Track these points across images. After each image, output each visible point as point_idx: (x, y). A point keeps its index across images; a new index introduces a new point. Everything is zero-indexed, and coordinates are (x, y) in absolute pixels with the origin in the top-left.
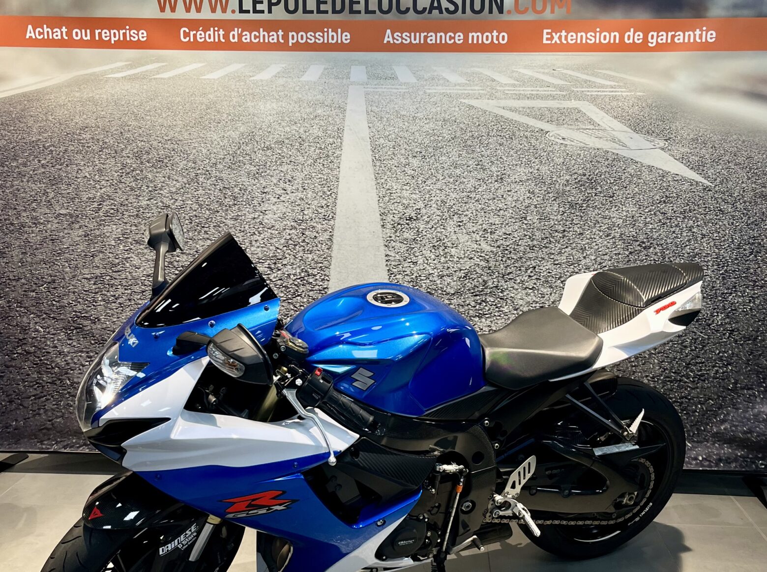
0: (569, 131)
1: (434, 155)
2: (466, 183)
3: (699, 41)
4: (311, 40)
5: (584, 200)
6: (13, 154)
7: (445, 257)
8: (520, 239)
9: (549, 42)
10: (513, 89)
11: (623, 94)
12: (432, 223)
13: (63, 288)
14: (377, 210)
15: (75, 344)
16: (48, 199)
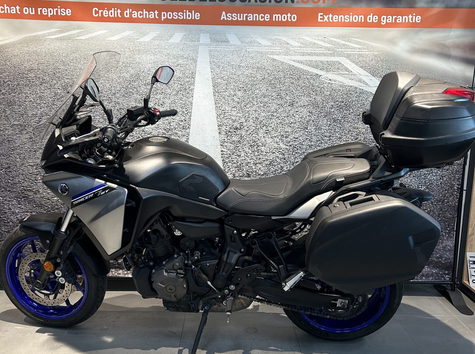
0: (334, 75)
1: (251, 89)
2: (271, 107)
3: (411, 22)
4: (175, 17)
5: (342, 117)
7: (258, 152)
8: (303, 141)
9: (322, 21)
10: (300, 49)
11: (366, 53)
12: (250, 131)
13: (15, 172)
14: (216, 123)
15: (23, 207)
16: (6, 115)
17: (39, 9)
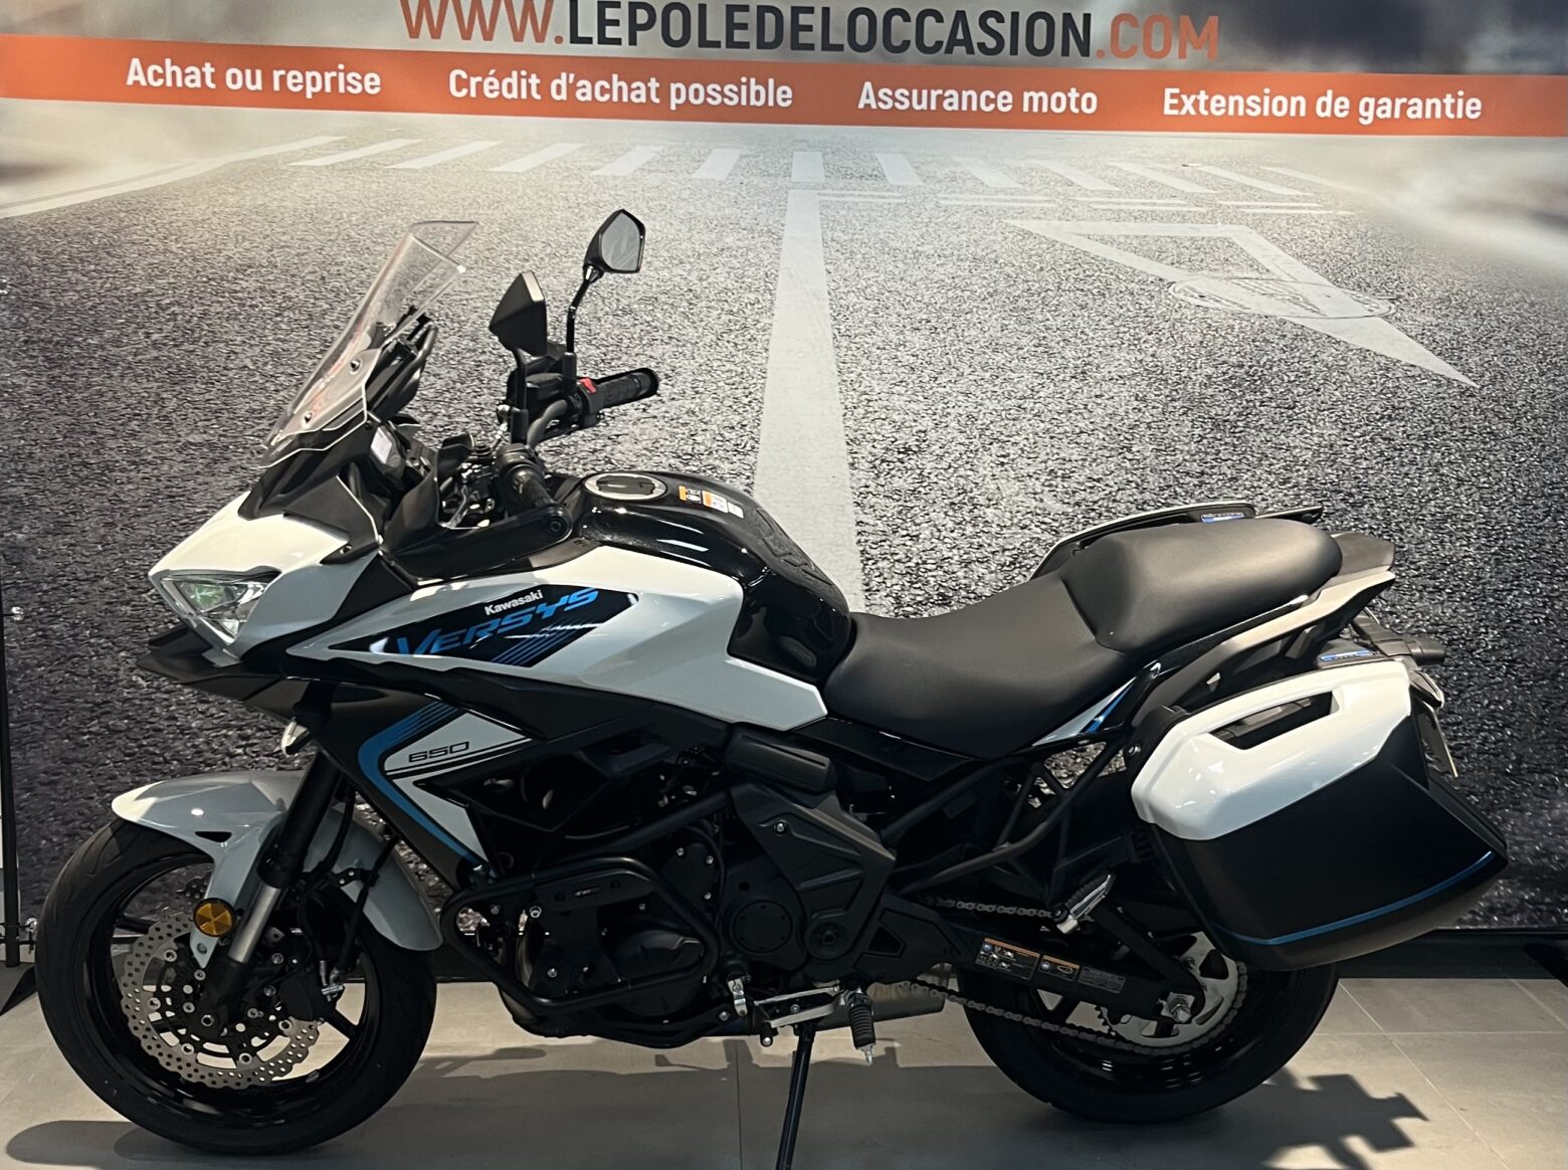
0: (1212, 281)
1: (954, 326)
2: (1016, 380)
3: (1452, 116)
4: (714, 98)
5: (1240, 414)
6: (91, 320)
7: (974, 526)
8: (1119, 490)
9: (1175, 112)
10: (1108, 200)
12: (948, 459)
14: (842, 434)
15: (214, 711)
16: (164, 413)
17: (277, 74)
